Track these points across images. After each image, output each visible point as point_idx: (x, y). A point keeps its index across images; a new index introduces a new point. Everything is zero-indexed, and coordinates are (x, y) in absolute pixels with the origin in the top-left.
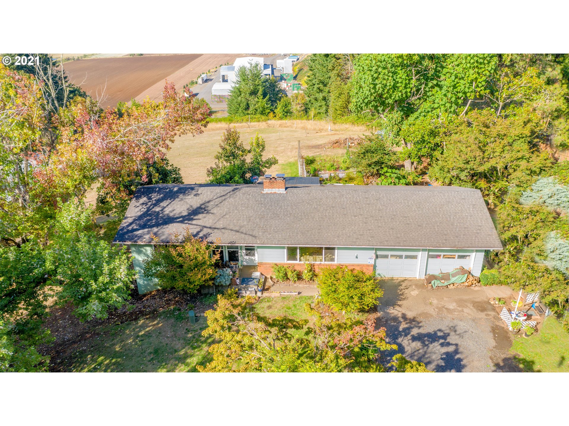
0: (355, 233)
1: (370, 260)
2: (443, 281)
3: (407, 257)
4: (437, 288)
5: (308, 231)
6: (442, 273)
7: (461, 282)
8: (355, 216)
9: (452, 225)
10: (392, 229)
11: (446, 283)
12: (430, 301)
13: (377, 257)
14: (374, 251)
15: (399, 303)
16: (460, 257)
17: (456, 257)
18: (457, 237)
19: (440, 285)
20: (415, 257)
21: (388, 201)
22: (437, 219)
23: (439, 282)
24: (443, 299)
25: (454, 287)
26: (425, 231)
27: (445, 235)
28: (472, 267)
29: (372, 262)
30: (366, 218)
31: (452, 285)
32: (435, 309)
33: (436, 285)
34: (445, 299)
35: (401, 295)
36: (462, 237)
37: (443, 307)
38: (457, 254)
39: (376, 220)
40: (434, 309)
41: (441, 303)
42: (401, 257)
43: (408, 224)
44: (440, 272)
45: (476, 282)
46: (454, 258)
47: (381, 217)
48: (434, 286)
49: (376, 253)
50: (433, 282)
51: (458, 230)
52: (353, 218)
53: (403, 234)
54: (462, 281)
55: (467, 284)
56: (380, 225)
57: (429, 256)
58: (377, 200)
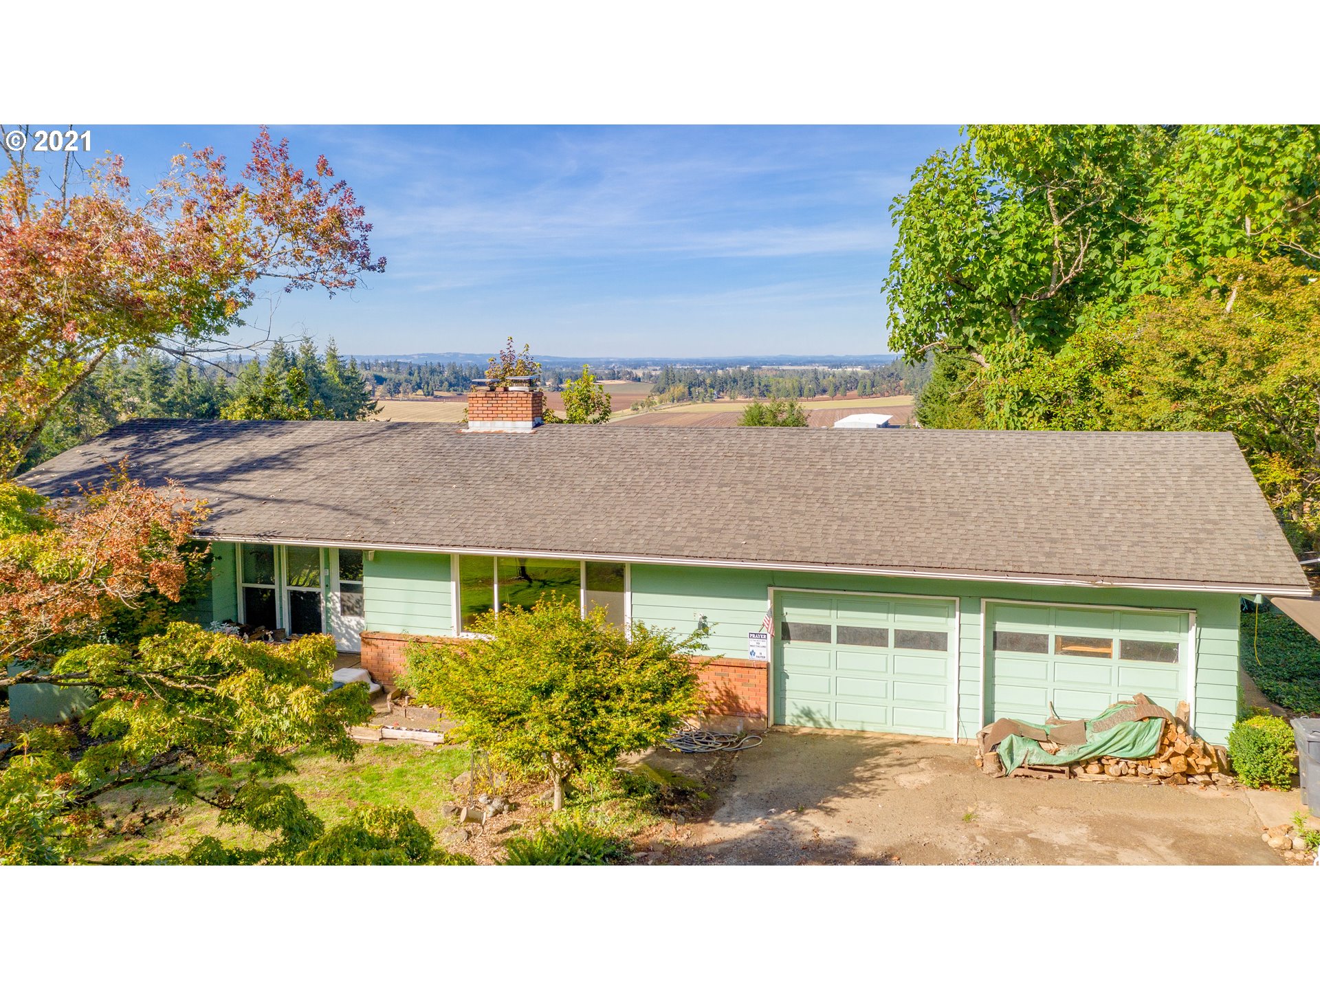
0: (694, 525)
1: (753, 642)
2: (1053, 746)
3: (907, 640)
4: (1020, 772)
5: (531, 517)
6: (1056, 720)
7: (1133, 754)
8: (721, 486)
9: (1091, 516)
10: (842, 519)
11: (1065, 756)
12: (971, 810)
13: (784, 632)
14: (768, 604)
15: (835, 803)
16: (1133, 651)
17: (1116, 649)
18: (1102, 548)
19: (1034, 760)
20: (936, 642)
21: (864, 454)
22: (1034, 500)
23: (1032, 747)
24: (1034, 808)
25: (1104, 777)
26: (972, 527)
27: (1053, 541)
28: (1190, 700)
29: (764, 651)
30: (759, 491)
31: (1094, 767)
32: (978, 838)
33: (1018, 760)
34: (1044, 810)
35: (860, 780)
36: (1125, 548)
37: (1023, 835)
38: (1117, 636)
39: (794, 495)
40: (973, 838)
41: (1018, 821)
42: (876, 638)
43: (913, 509)
44: (1050, 714)
45: (1207, 762)
46: (1108, 655)
47: (817, 489)
48: (1007, 762)
49: (777, 613)
50: (1005, 743)
51: (1111, 528)
52: (714, 489)
53: (878, 533)
54: (1139, 751)
55: (1164, 769)
56: (801, 508)
57: (996, 641)
58: (825, 451)
